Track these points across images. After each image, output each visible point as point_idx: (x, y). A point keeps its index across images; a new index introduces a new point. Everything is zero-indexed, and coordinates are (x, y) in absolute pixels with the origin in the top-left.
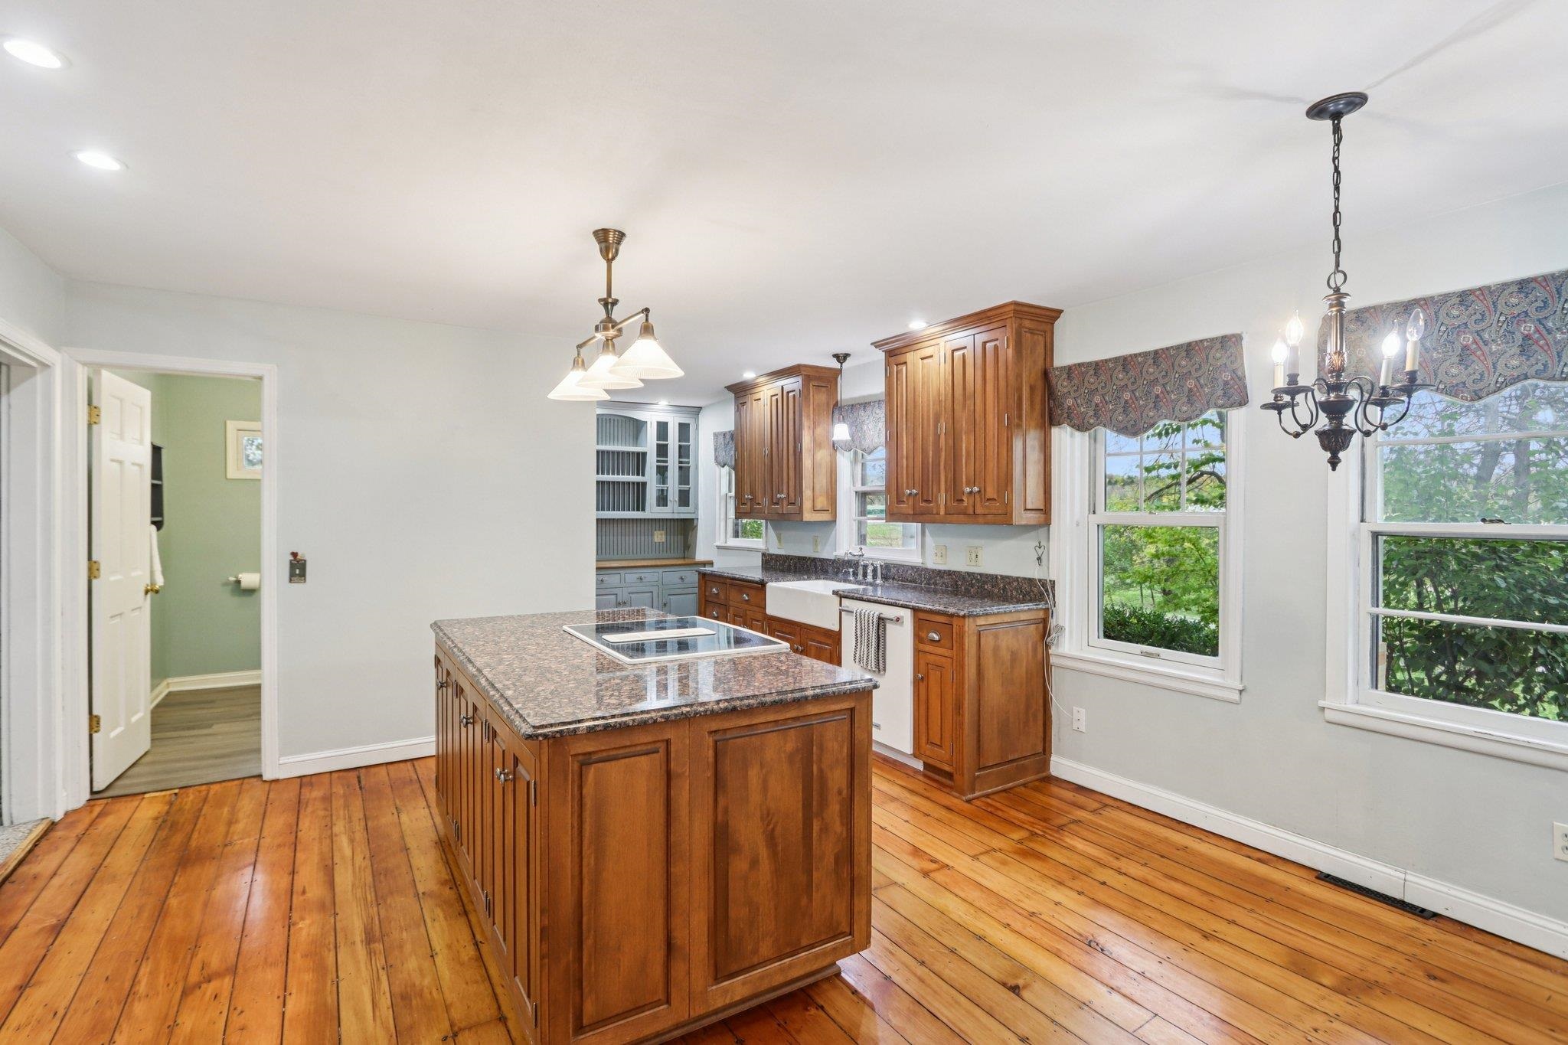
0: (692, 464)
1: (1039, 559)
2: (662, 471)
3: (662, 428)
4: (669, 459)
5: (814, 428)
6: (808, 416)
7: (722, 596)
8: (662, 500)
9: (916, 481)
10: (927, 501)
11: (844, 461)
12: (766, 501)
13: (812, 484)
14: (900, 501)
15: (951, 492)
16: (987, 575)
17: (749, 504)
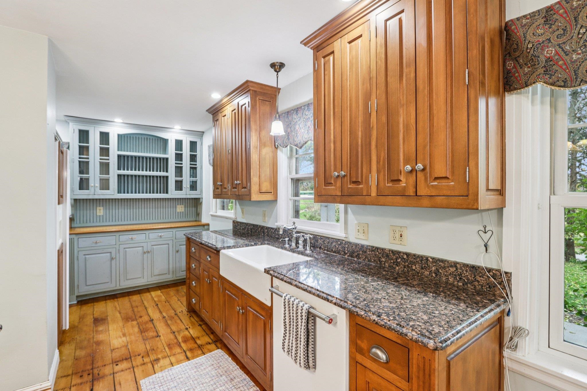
0: (198, 166)
1: (486, 246)
2: (179, 170)
3: (179, 144)
4: (183, 162)
5: (260, 131)
6: (255, 121)
7: (197, 254)
8: (179, 186)
9: (343, 164)
10: (356, 182)
11: (283, 156)
12: (229, 187)
13: (258, 173)
14: (327, 183)
15: (384, 172)
16: (414, 255)
17: (220, 188)
